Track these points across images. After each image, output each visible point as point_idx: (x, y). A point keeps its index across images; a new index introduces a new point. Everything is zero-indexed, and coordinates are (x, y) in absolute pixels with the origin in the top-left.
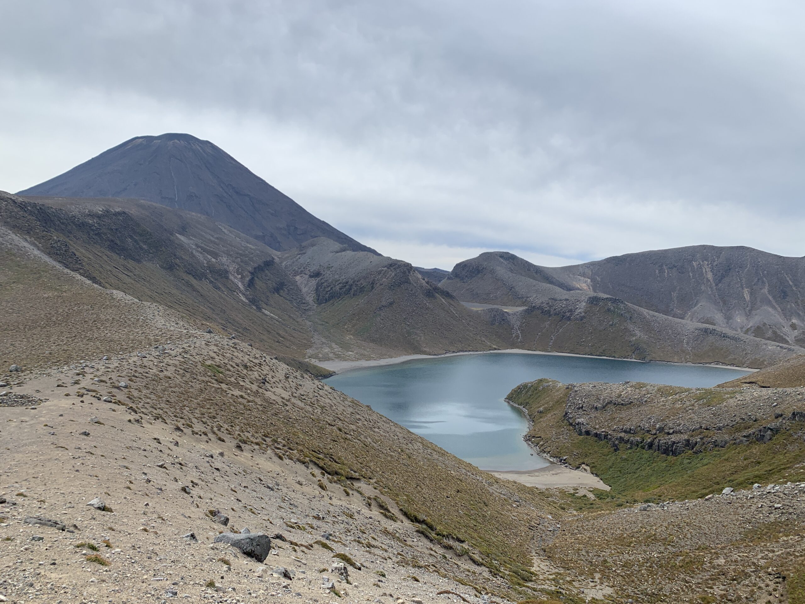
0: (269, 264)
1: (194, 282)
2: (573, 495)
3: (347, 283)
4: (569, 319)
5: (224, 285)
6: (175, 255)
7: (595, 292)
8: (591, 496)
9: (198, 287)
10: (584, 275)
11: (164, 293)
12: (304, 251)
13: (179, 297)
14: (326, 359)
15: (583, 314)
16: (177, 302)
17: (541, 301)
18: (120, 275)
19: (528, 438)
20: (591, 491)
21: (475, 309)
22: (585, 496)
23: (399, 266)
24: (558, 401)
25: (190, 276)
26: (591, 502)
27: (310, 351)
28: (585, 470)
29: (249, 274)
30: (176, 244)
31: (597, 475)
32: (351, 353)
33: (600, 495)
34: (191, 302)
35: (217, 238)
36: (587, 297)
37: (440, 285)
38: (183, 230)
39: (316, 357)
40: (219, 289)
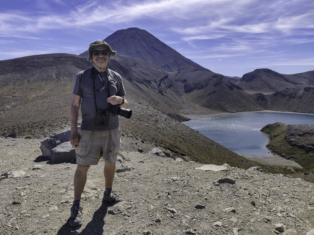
0: (166, 77)
2: (285, 169)
3: (197, 84)
4: (294, 97)
5: (150, 86)
8: (293, 170)
9: (140, 87)
10: (305, 78)
12: (180, 72)
14: (187, 114)
15: (301, 95)
16: (133, 92)
17: (281, 90)
19: (268, 146)
20: (293, 168)
21: (251, 93)
22: (290, 170)
23: (218, 76)
24: (283, 132)
27: (181, 111)
29: (159, 81)
30: (133, 71)
31: (297, 162)
32: (197, 112)
34: (138, 92)
36: (304, 87)
37: (236, 84)
39: (184, 113)
40: (148, 87)
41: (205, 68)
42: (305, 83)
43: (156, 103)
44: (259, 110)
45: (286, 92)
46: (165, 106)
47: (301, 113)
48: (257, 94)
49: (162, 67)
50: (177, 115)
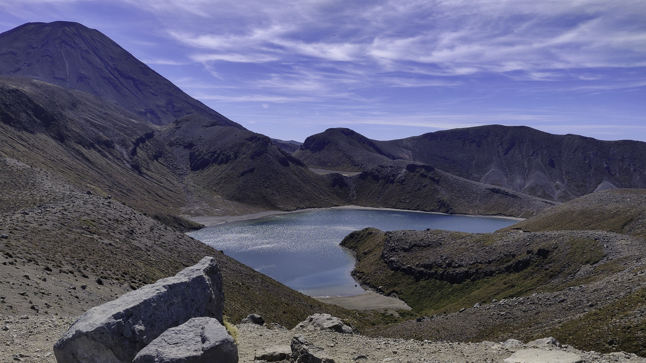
0: (150, 136)
1: (84, 151)
2: (384, 314)
3: (216, 152)
4: (392, 182)
5: (111, 154)
6: (66, 128)
7: (414, 160)
8: (397, 315)
9: (87, 155)
10: (406, 148)
11: (56, 160)
12: (179, 126)
13: (71, 164)
14: (197, 214)
15: (403, 178)
16: (68, 167)
17: (372, 168)
18: (15, 145)
19: (354, 274)
20: (397, 311)
21: (320, 174)
22: (392, 315)
23: (259, 139)
24: (378, 245)
25: (80, 146)
26: (396, 318)
27: (183, 209)
28: (394, 296)
29: (132, 144)
30: (68, 118)
31: (403, 300)
32: (218, 210)
33: (403, 314)
34: (82, 167)
35: (105, 114)
36: (407, 164)
37: (294, 155)
38: (74, 105)
39: (189, 213)
40: (106, 156)
41: (232, 122)
42: (407, 157)
43: (125, 191)
44: (336, 206)
45: (379, 172)
46: (146, 197)
47: (404, 209)
48: (332, 175)
49: (141, 113)
50: (174, 218)
